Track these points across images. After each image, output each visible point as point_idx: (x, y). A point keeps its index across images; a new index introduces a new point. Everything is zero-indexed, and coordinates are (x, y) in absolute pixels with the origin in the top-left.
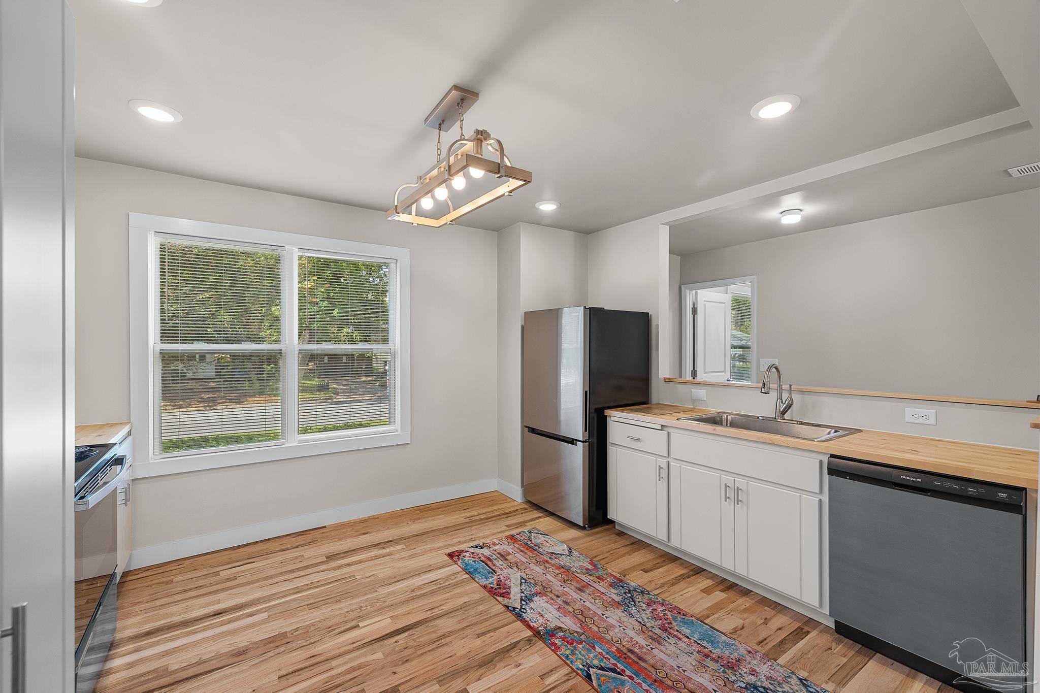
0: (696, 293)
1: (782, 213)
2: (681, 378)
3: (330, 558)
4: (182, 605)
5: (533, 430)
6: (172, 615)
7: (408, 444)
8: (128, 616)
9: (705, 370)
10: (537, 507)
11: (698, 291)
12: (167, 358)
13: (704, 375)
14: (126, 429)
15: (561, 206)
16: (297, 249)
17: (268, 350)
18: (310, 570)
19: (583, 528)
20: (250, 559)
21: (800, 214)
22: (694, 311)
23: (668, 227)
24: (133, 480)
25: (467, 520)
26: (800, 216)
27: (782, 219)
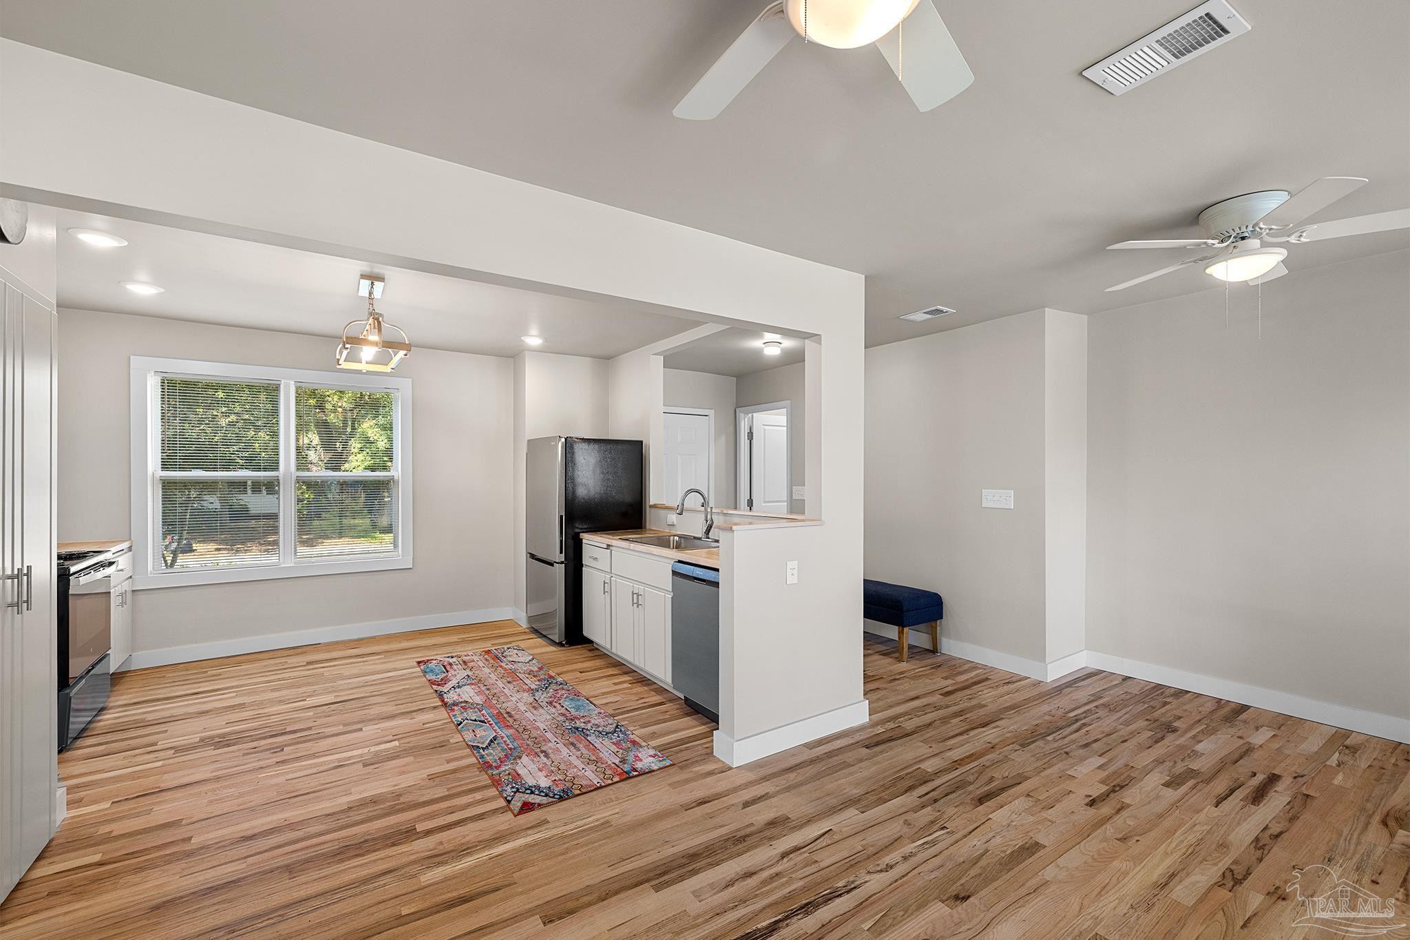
0: (753, 415)
1: (764, 344)
2: (736, 508)
3: (309, 663)
4: (169, 689)
5: (533, 556)
6: (158, 694)
7: (410, 568)
8: (122, 695)
9: (764, 498)
10: (536, 631)
11: (754, 414)
12: (168, 486)
13: (763, 504)
14: (125, 545)
15: (546, 340)
16: (293, 383)
17: (264, 477)
18: (287, 671)
19: (560, 644)
20: (239, 664)
21: (779, 347)
22: (750, 436)
23: (662, 357)
24: (133, 591)
25: (460, 640)
26: (779, 349)
27: (765, 349)
